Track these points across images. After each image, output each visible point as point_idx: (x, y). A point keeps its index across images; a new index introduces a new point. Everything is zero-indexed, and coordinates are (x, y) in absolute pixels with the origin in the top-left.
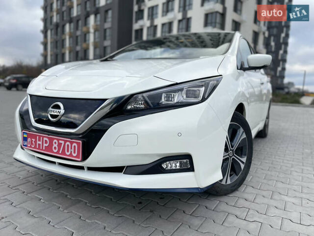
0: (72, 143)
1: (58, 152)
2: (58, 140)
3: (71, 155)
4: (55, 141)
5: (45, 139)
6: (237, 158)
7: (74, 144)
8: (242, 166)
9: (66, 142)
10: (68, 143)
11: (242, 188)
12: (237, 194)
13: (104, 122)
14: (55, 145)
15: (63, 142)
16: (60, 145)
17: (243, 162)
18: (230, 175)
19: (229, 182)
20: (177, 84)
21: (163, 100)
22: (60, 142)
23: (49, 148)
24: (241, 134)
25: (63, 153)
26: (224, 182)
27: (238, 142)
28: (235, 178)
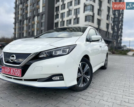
0: (18, 70)
1: (12, 74)
2: (13, 69)
3: (17, 75)
5: (8, 69)
6: (85, 76)
8: (88, 80)
9: (16, 70)
11: (88, 89)
12: (86, 91)
14: (12, 71)
16: (13, 71)
17: (88, 78)
18: (83, 83)
19: (82, 86)
20: (58, 48)
23: (10, 72)
24: (87, 67)
25: (15, 74)
26: (80, 86)
27: (85, 70)
28: (85, 84)
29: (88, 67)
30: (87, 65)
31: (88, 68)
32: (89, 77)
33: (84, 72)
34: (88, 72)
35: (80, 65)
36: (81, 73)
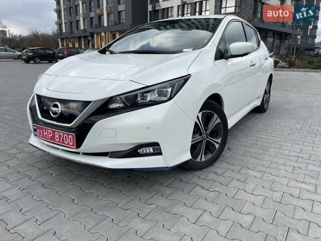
0: (68, 135)
1: (59, 142)
2: (59, 132)
3: (68, 144)
4: (56, 133)
5: (49, 131)
6: (211, 139)
7: (70, 136)
8: (217, 146)
9: (64, 134)
10: (65, 135)
11: (217, 164)
12: (211, 168)
13: (92, 118)
14: (57, 136)
15: (62, 134)
16: (60, 136)
17: (217, 143)
18: (205, 155)
19: (203, 159)
20: (148, 87)
21: (139, 99)
22: (60, 134)
23: (53, 138)
24: (216, 120)
25: (63, 142)
26: (198, 160)
27: (211, 126)
28: (210, 156)
29: (219, 121)
30: (216, 116)
31: (217, 122)
32: (219, 140)
33: (209, 132)
34: (217, 130)
35: (198, 117)
36: (201, 134)
